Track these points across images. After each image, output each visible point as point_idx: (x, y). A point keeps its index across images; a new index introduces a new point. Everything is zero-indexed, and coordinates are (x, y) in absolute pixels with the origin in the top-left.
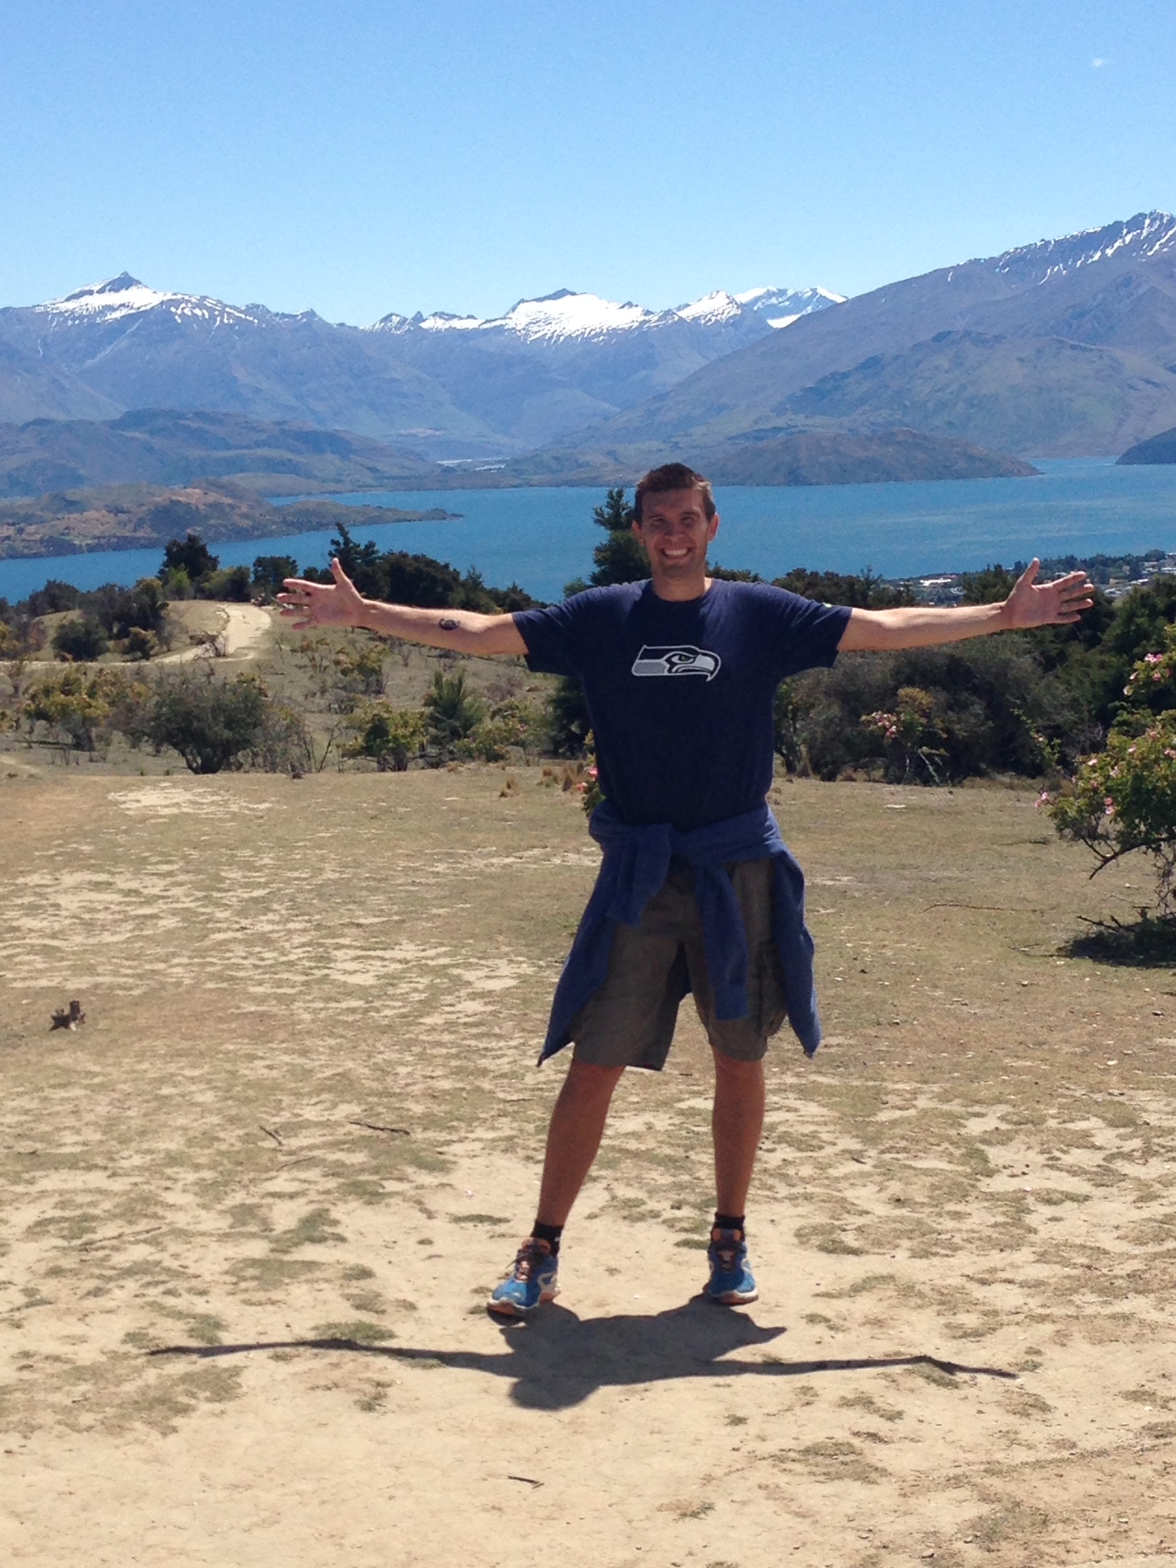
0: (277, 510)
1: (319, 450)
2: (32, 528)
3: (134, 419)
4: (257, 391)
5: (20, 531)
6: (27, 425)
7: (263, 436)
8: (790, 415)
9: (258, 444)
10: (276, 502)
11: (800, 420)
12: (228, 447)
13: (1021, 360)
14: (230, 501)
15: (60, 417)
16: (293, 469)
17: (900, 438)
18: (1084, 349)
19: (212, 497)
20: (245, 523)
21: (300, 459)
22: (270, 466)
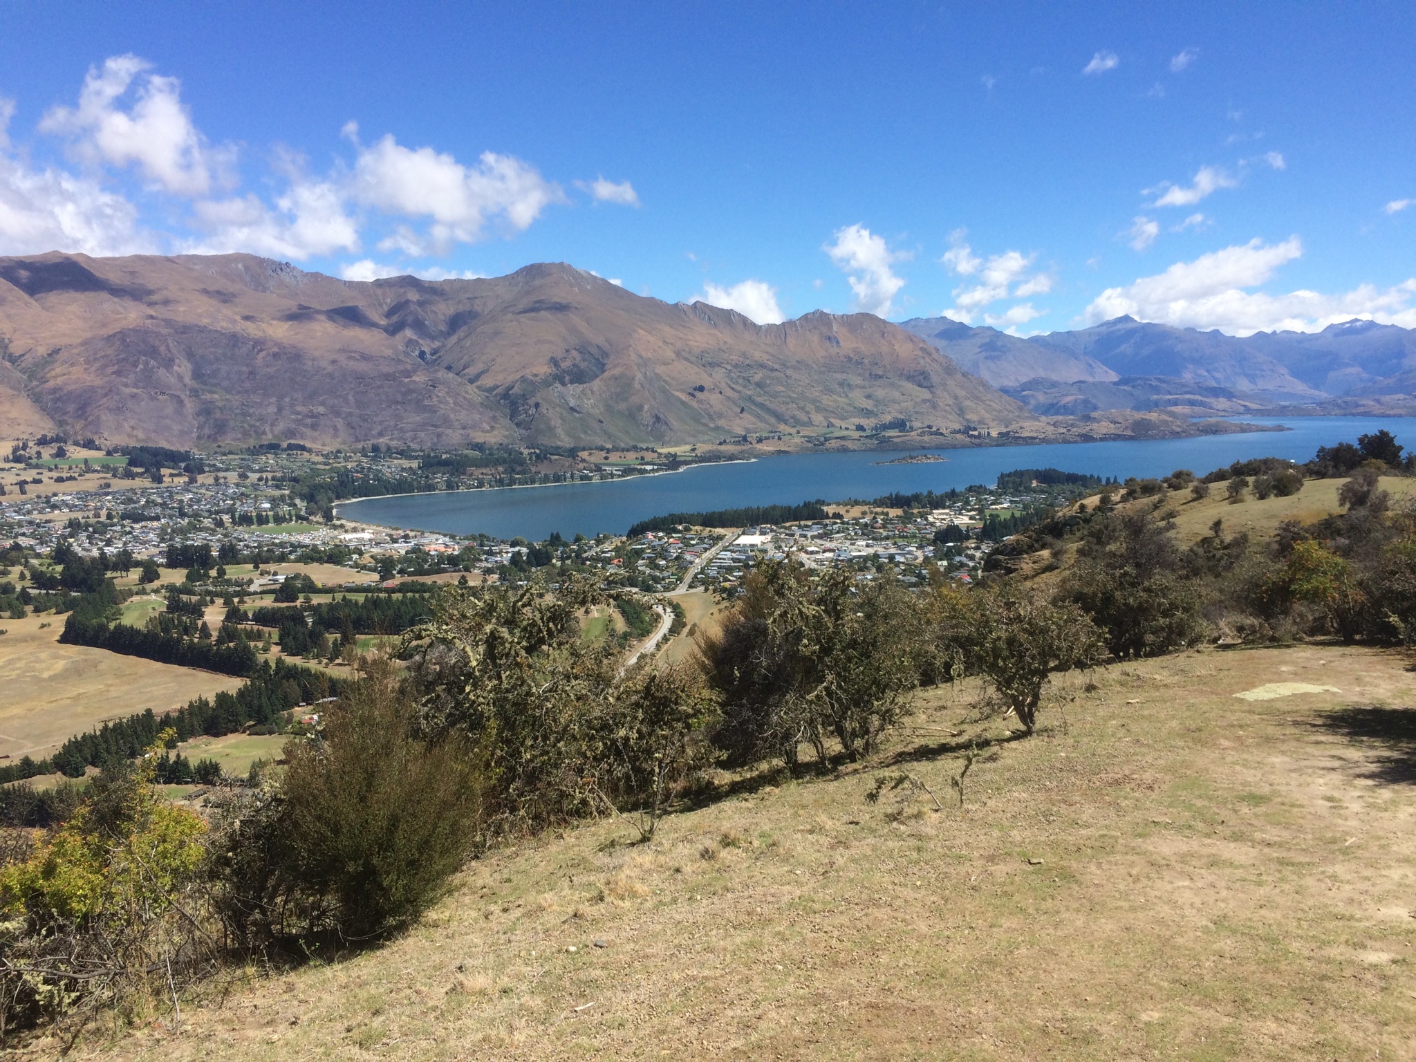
0: (1194, 424)
1: (1218, 396)
2: (1075, 429)
3: (1126, 381)
6: (1074, 383)
7: (1187, 389)
9: (1186, 393)
10: (1195, 420)
12: (1171, 394)
14: (1171, 419)
15: (1090, 379)
16: (1202, 404)
19: (1164, 417)
20: (1178, 429)
21: (1207, 400)
22: (1192, 403)
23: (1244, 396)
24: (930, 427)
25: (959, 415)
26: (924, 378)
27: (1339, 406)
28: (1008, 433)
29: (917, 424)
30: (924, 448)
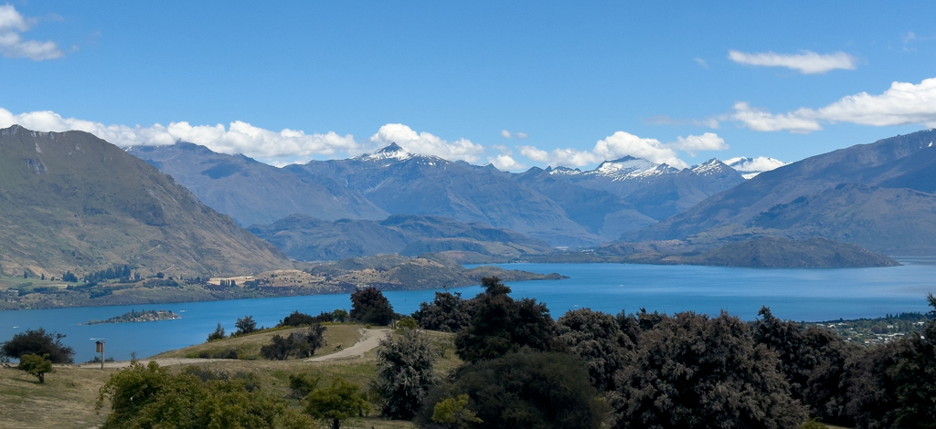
0: (468, 272)
1: (493, 239)
2: (335, 278)
3: (395, 220)
4: (461, 206)
5: (328, 279)
6: (337, 222)
7: (461, 231)
8: (753, 228)
9: (460, 235)
10: (467, 267)
11: (760, 230)
12: (444, 236)
13: (888, 201)
14: (442, 266)
15: (354, 217)
16: (477, 249)
17: (818, 242)
18: (924, 196)
19: (433, 263)
20: (450, 278)
21: (482, 243)
22: (466, 247)
23: (520, 239)
24: (160, 275)
25: (197, 260)
26: (154, 214)
27: (616, 252)
28: (258, 281)
29: (144, 272)
30: (152, 302)
